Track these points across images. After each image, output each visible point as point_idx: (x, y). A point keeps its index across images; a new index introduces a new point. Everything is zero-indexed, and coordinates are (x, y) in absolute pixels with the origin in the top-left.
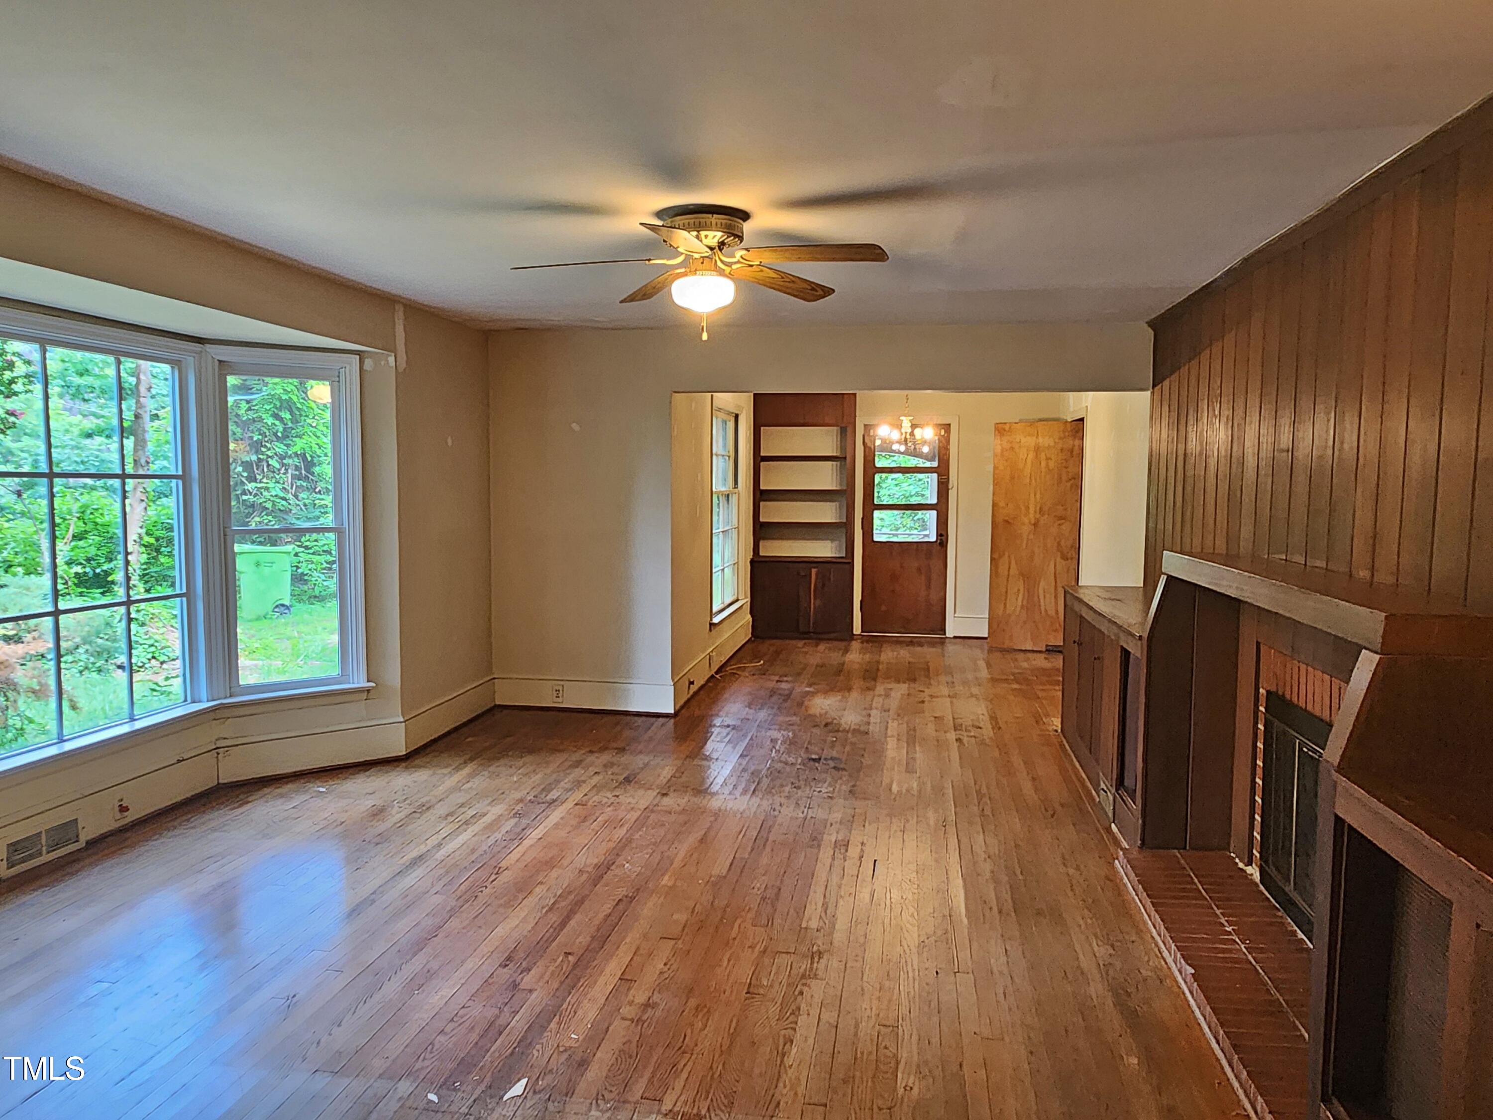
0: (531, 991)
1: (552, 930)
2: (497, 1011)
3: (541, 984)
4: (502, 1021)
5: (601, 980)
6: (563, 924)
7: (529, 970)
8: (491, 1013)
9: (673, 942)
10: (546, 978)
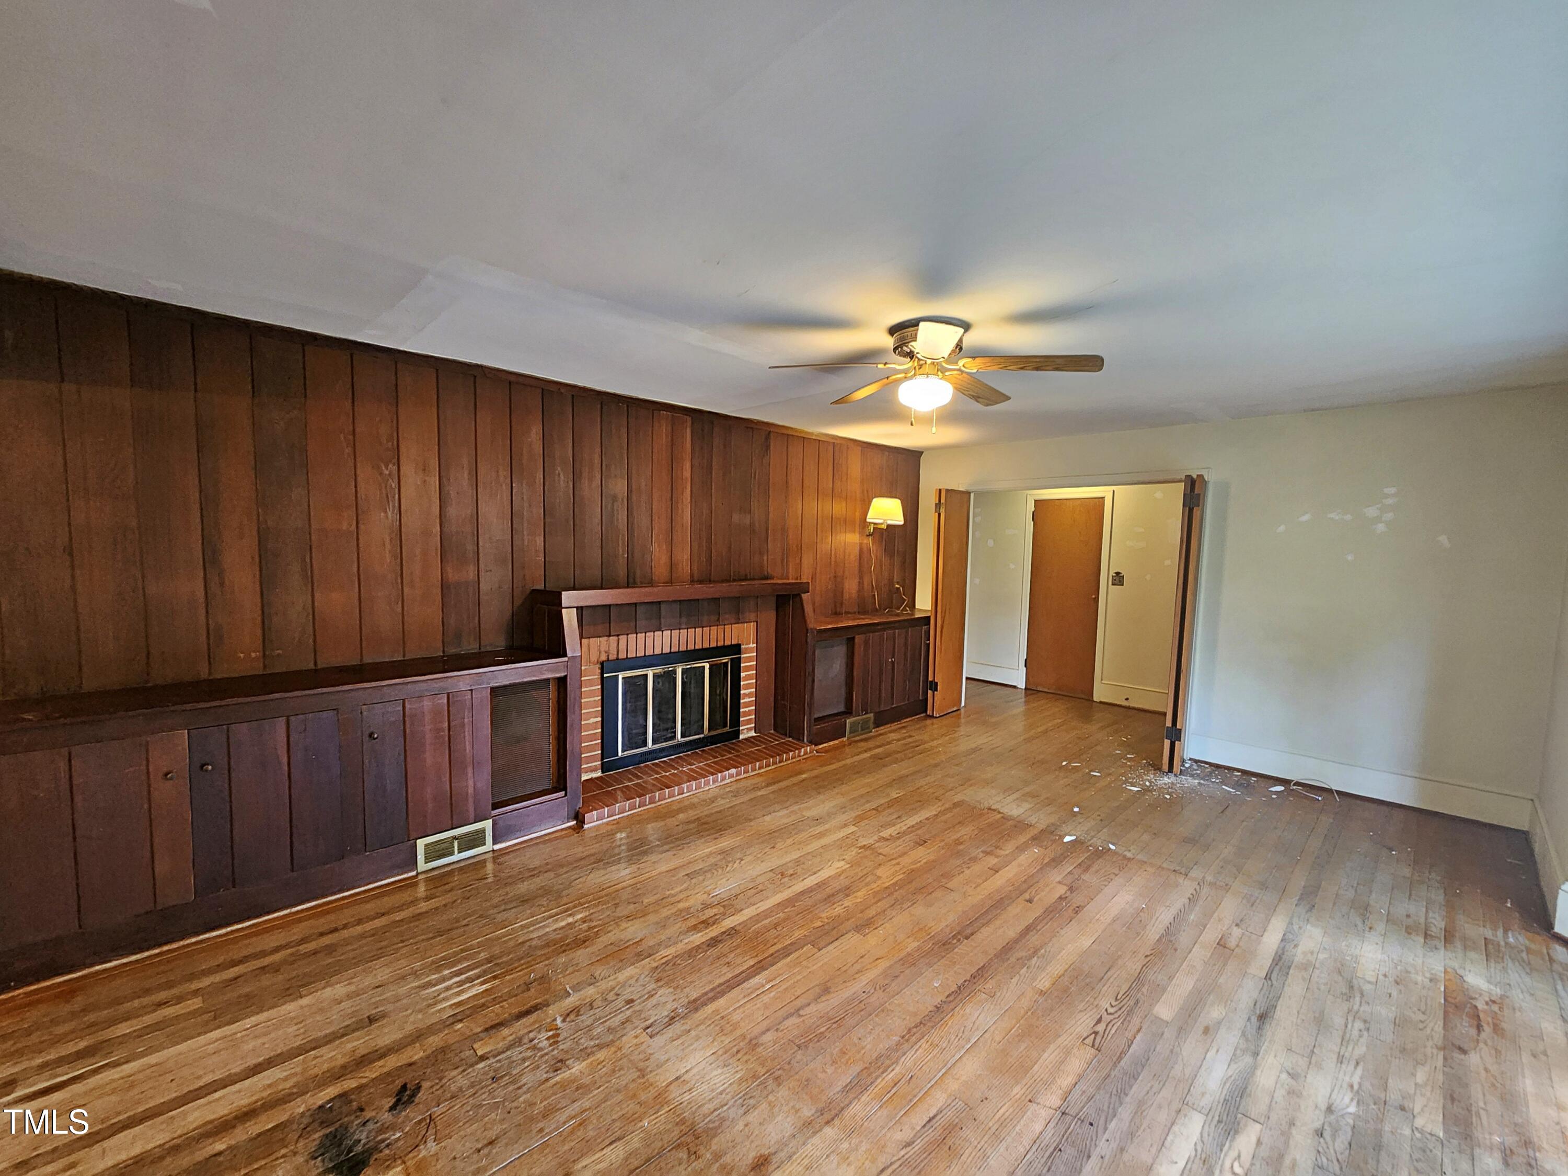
0: (1060, 882)
1: (1038, 928)
2: (1083, 876)
3: (1052, 886)
4: (1079, 871)
5: (1010, 875)
6: (1028, 930)
7: (1060, 898)
8: (1086, 877)
9: (947, 886)
10: (1047, 889)
